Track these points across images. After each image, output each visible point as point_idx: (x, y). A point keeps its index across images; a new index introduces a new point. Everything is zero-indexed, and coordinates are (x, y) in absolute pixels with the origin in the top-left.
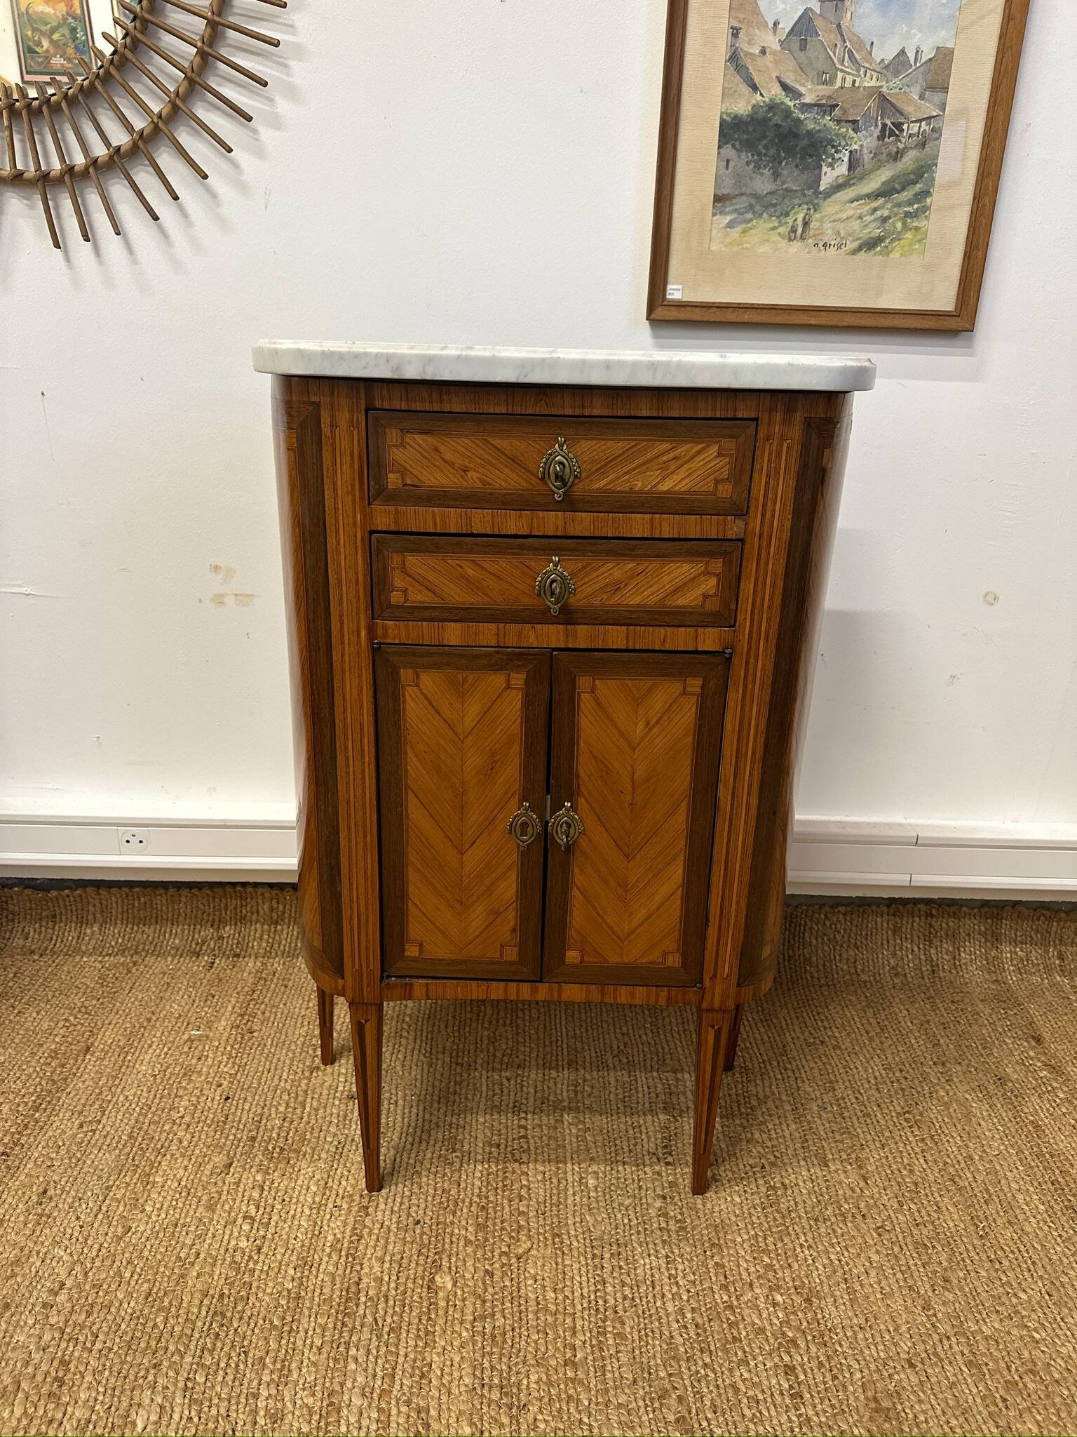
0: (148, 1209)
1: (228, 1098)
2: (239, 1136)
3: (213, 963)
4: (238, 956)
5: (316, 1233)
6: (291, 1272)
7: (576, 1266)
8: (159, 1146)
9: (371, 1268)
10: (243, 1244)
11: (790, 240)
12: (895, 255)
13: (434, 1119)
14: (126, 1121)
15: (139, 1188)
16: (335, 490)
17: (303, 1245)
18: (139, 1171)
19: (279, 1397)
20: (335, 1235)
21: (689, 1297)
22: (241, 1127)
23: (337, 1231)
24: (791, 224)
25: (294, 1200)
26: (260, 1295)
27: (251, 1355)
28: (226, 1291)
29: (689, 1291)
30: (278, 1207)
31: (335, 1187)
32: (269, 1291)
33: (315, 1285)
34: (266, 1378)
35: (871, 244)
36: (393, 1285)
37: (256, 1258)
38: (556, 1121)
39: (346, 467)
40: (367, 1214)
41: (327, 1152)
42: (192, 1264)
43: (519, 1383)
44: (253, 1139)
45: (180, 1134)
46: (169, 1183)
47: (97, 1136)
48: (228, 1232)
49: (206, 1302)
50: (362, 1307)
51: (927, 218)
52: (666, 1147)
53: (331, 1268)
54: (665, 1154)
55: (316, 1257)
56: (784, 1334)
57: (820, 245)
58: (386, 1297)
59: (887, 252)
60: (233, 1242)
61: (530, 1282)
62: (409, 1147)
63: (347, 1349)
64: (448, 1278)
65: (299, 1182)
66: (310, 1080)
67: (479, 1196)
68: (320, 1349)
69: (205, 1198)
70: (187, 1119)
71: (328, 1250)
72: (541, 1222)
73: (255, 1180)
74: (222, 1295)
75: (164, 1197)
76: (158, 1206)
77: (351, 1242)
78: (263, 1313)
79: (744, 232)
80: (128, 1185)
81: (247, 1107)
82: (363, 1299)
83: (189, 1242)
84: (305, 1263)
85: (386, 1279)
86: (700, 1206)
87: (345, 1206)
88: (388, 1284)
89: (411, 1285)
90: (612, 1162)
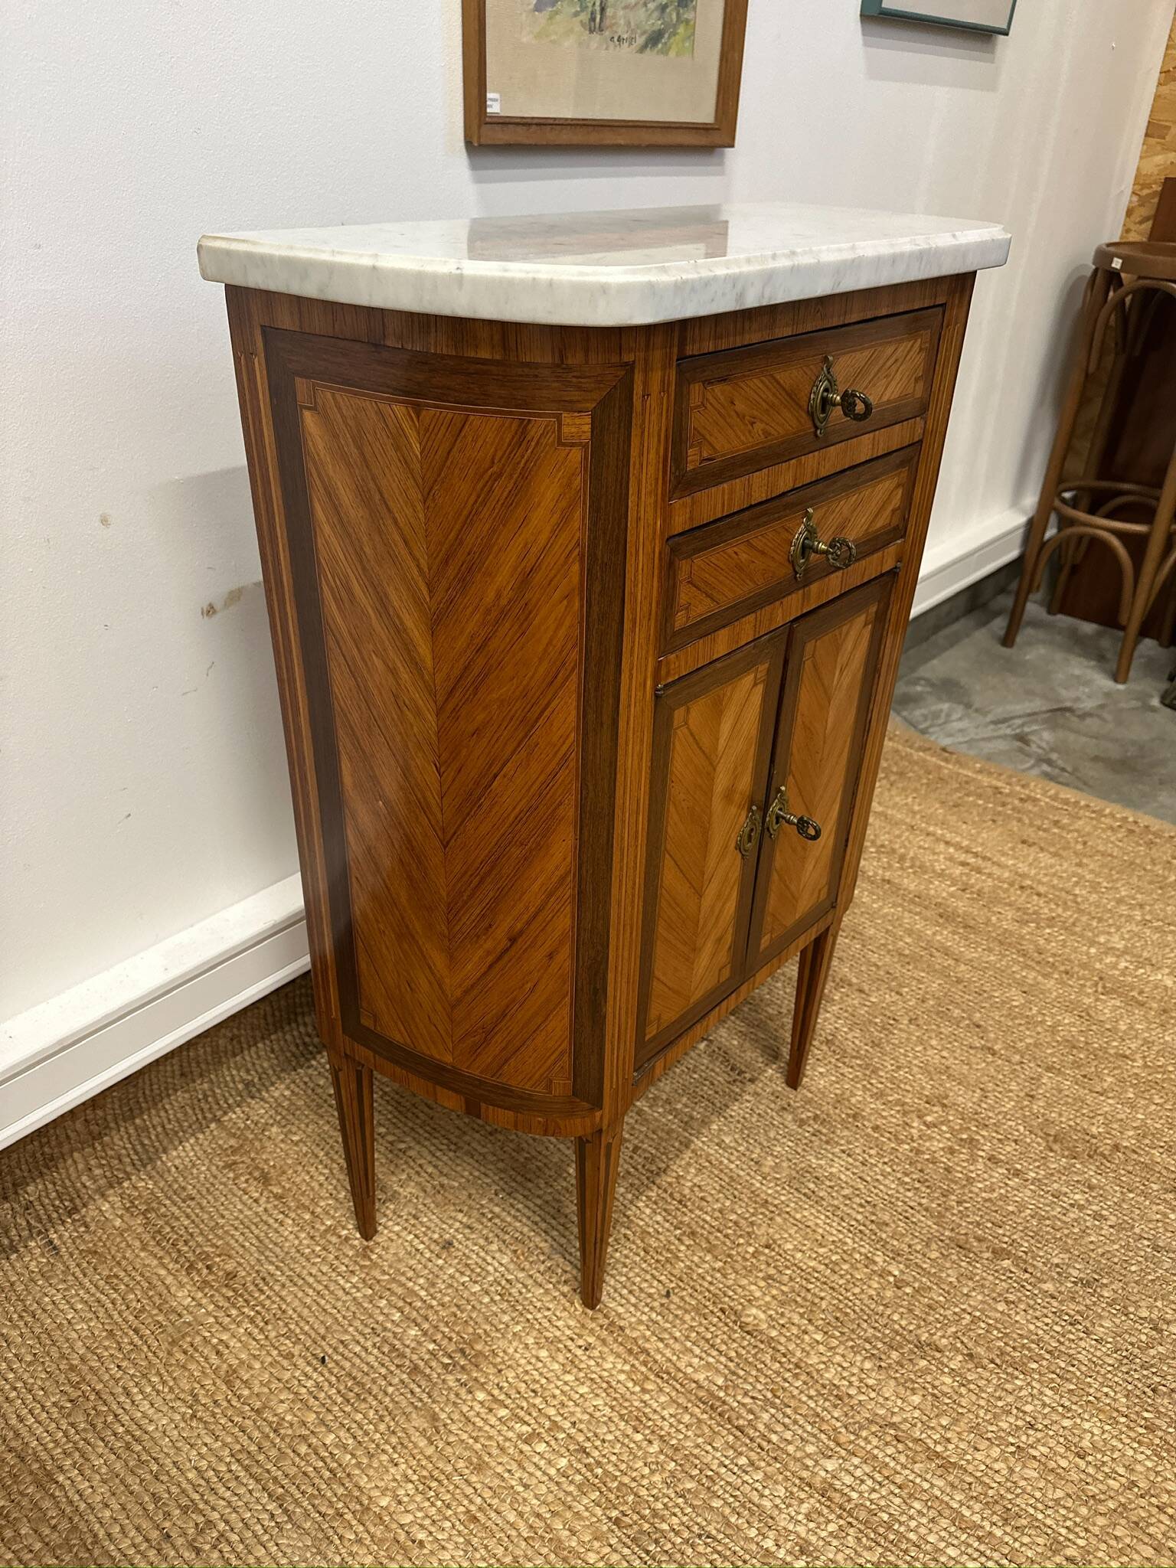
0: (421, 1536)
1: (323, 1360)
2: (396, 1381)
3: (51, 1242)
4: (75, 1210)
5: (605, 1385)
6: (638, 1437)
7: (807, 1213)
8: (327, 1474)
9: (693, 1365)
10: (563, 1463)
11: (591, 31)
12: (672, 54)
13: (549, 1198)
14: (242, 1491)
15: (378, 1531)
16: (639, 492)
17: (612, 1408)
18: (349, 1516)
19: (783, 1534)
20: (622, 1371)
21: (891, 1167)
22: (383, 1371)
23: (619, 1366)
24: (590, 9)
25: (544, 1381)
26: (645, 1482)
27: (714, 1532)
28: (614, 1514)
29: (885, 1163)
30: (538, 1401)
31: (558, 1333)
32: (646, 1471)
33: (671, 1425)
34: (753, 1533)
35: (654, 39)
36: (723, 1359)
37: (591, 1460)
38: (638, 1113)
39: (652, 455)
40: (622, 1329)
41: (504, 1312)
42: (549, 1528)
43: (897, 1333)
44: (416, 1369)
45: (330, 1439)
46: (401, 1492)
47: (234, 1538)
48: (532, 1469)
49: (614, 1541)
50: (729, 1400)
51: (695, 8)
52: (732, 1069)
53: (663, 1399)
54: (740, 1075)
55: (636, 1404)
56: (962, 1140)
57: (616, 39)
58: (734, 1373)
59: (665, 52)
60: (552, 1472)
61: (799, 1255)
62: (563, 1241)
63: (769, 1442)
64: (754, 1311)
65: (523, 1361)
66: (375, 1265)
67: (676, 1228)
68: (752, 1463)
69: (461, 1464)
70: (311, 1417)
71: (637, 1389)
72: (744, 1205)
73: (481, 1403)
74: (617, 1522)
75: (421, 1509)
76: (427, 1522)
77: (645, 1364)
78: (671, 1492)
79: (551, 18)
80: (359, 1541)
81: (358, 1349)
82: (722, 1394)
83: (512, 1517)
84: (638, 1421)
85: (711, 1360)
86: (810, 1095)
87: (591, 1340)
88: (718, 1361)
89: (735, 1345)
90: (720, 1111)
